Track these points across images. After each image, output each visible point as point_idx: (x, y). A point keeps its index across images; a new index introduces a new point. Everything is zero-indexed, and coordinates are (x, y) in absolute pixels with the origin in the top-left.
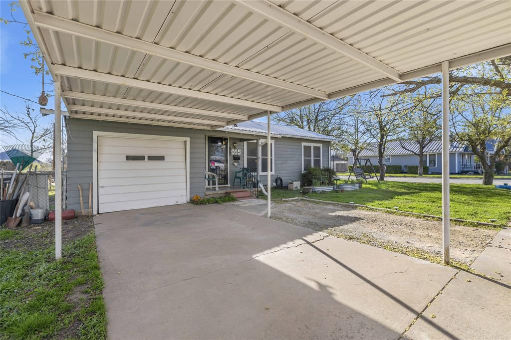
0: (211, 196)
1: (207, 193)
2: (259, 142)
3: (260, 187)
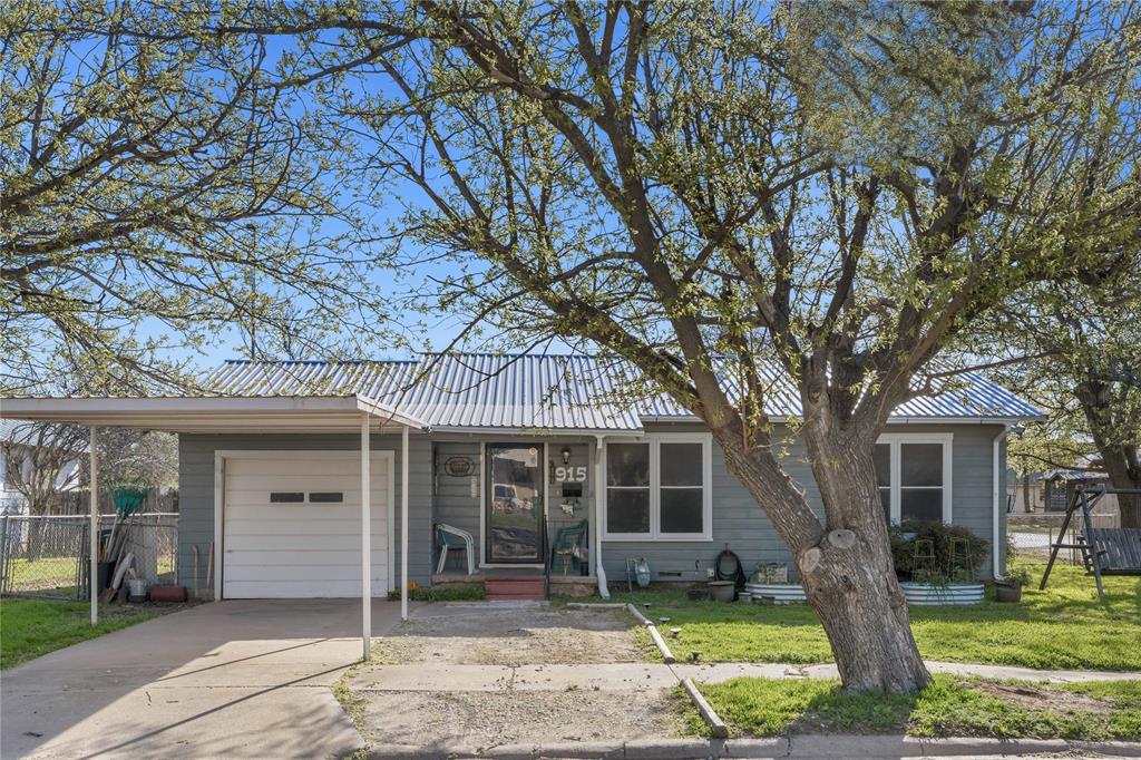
0: (450, 585)
1: (436, 579)
2: (656, 442)
3: (596, 575)
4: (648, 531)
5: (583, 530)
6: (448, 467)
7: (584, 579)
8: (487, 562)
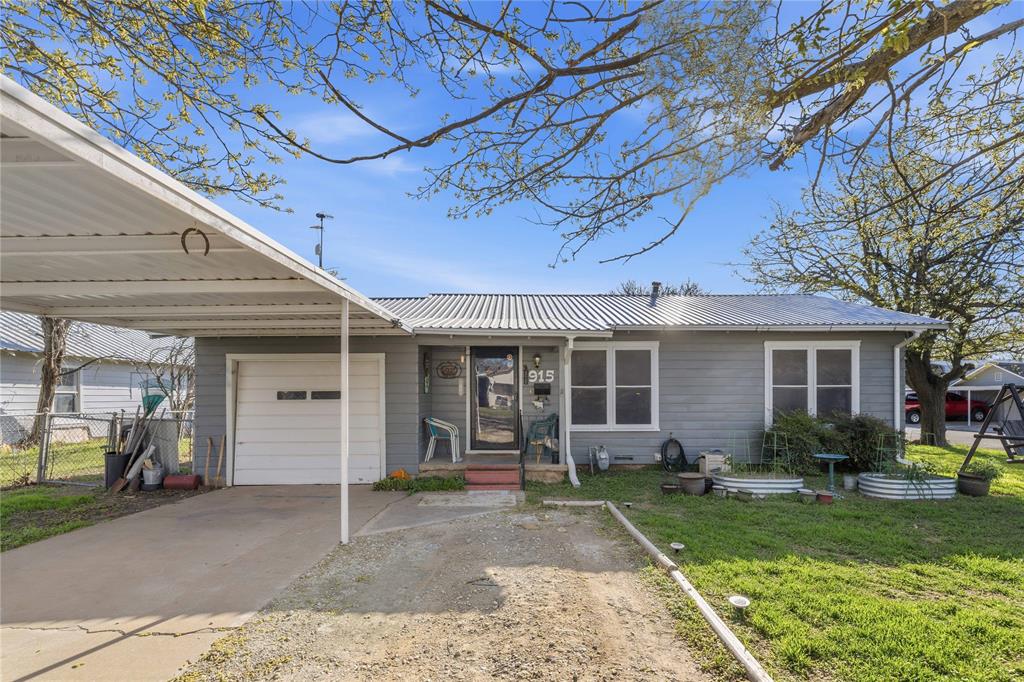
0: (435, 473)
1: (423, 467)
2: (611, 349)
3: (566, 463)
4: (605, 423)
5: (553, 425)
6: (439, 372)
7: (555, 467)
8: (472, 449)
